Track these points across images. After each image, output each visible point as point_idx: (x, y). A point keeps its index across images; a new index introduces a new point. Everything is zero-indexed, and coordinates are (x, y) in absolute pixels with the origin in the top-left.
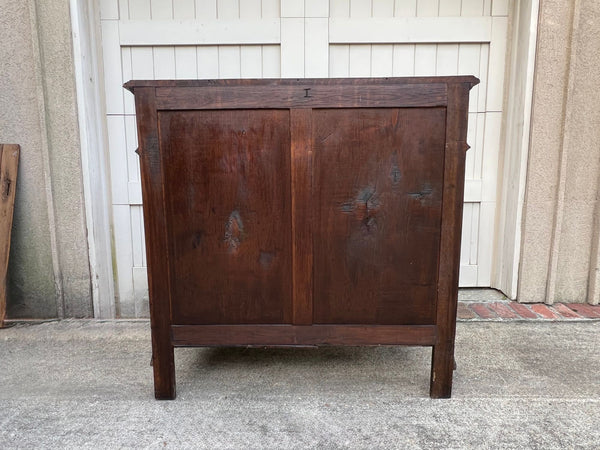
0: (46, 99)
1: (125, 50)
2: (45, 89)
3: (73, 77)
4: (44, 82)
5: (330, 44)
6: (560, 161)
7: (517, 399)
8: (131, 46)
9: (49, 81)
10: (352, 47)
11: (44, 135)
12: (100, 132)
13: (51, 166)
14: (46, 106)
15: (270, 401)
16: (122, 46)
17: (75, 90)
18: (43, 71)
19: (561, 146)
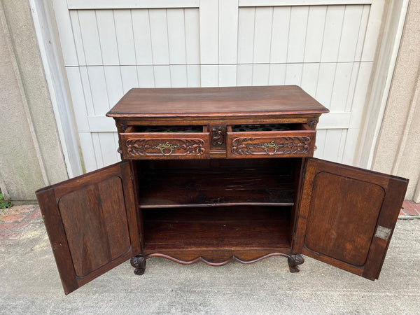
0: (19, 64)
1: (72, 13)
2: (17, 56)
3: (37, 46)
4: (15, 50)
5: (239, 7)
6: (409, 107)
7: (344, 293)
8: (77, 10)
9: (19, 50)
10: (257, 9)
11: (22, 91)
12: (62, 80)
13: (31, 113)
14: (20, 69)
15: (198, 293)
16: (69, 10)
17: (40, 56)
18: (13, 42)
19: (412, 97)
